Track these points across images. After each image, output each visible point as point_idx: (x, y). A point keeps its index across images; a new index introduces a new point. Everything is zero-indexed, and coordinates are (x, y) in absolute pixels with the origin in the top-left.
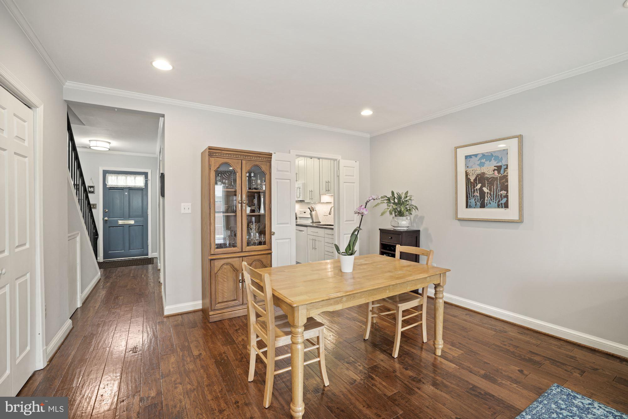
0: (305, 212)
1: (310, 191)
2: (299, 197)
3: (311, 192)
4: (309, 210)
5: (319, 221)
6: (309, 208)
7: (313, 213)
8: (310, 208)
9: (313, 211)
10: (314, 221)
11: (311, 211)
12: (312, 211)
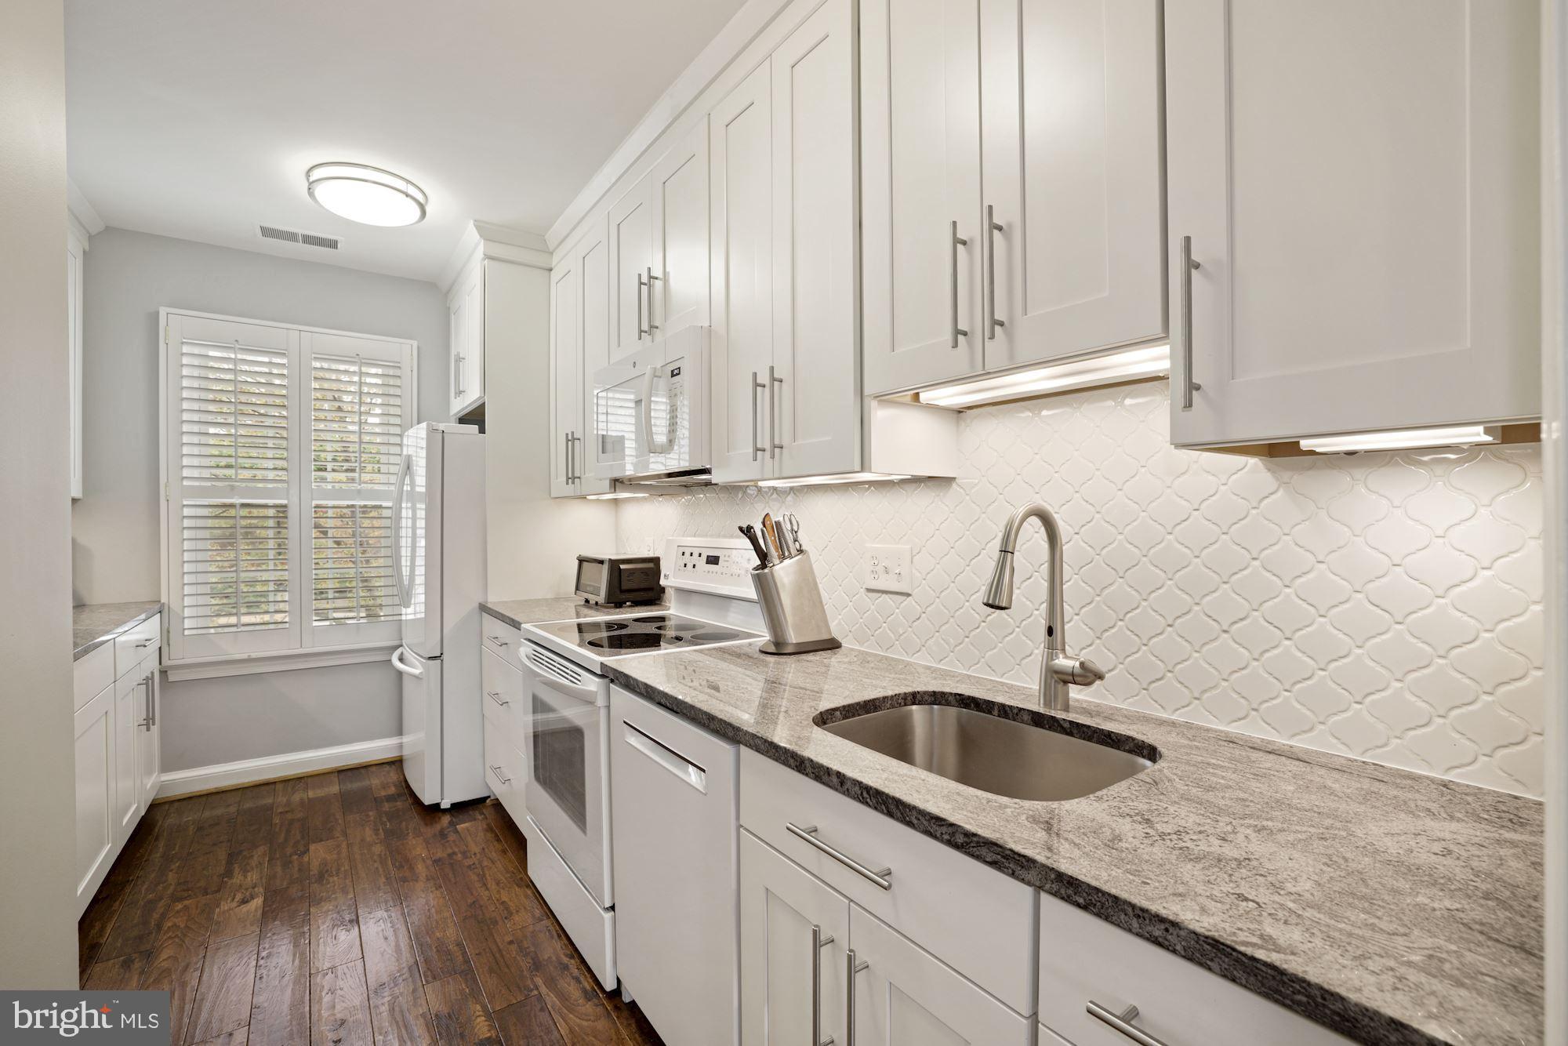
0: (713, 560)
1: (763, 378)
2: (671, 442)
3: (764, 395)
4: (746, 543)
5: (825, 637)
6: (748, 532)
7: (783, 571)
8: (758, 528)
9: (783, 558)
10: (793, 637)
11: (763, 556)
12: (774, 553)
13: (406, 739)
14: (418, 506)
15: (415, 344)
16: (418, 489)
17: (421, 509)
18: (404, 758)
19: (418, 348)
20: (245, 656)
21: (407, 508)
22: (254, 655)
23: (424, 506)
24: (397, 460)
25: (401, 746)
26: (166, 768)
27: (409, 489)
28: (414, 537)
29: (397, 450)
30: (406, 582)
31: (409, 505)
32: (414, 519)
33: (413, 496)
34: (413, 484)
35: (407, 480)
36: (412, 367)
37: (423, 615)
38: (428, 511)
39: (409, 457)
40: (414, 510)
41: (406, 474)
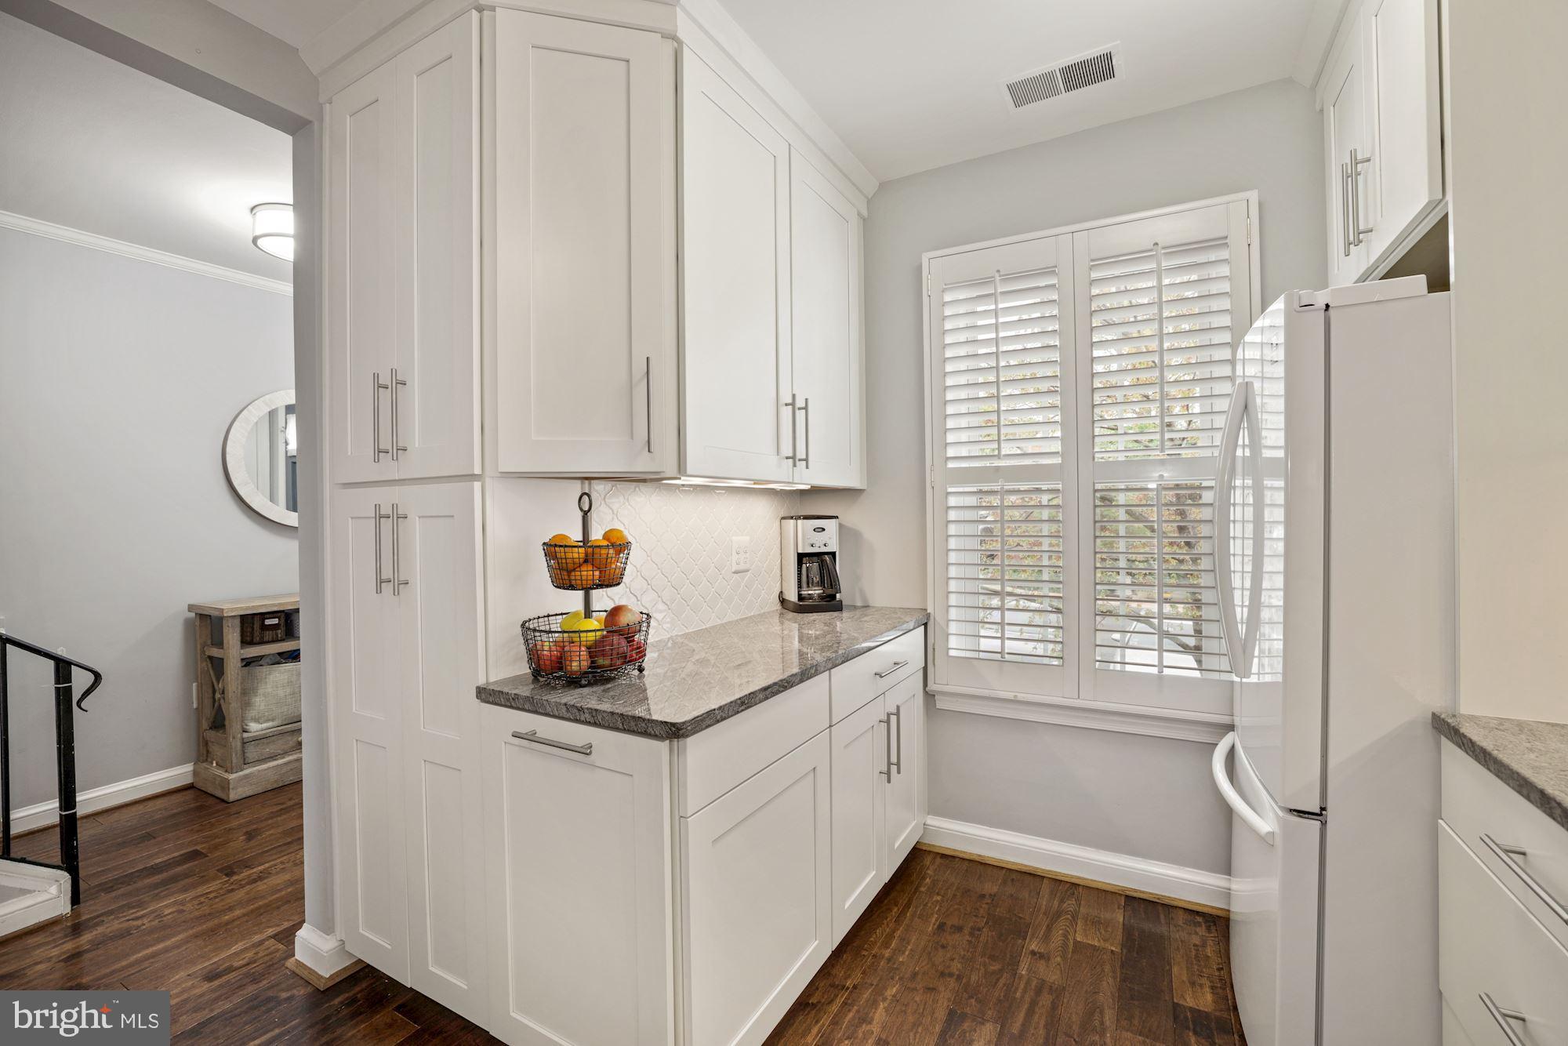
13: (1238, 885)
14: (1268, 483)
15: (1253, 196)
16: (1267, 453)
17: (1272, 488)
18: (1232, 917)
19: (1260, 205)
20: (1010, 695)
21: (1243, 488)
22: (1021, 697)
23: (1281, 483)
24: (1226, 388)
25: (1228, 894)
26: (935, 810)
27: (1247, 453)
28: (1259, 522)
29: (1226, 371)
30: (1242, 629)
31: (1249, 482)
32: (1259, 506)
33: (1257, 468)
34: (1255, 444)
35: (1244, 438)
36: (1249, 235)
37: (1279, 678)
38: (1290, 492)
39: (1247, 386)
40: (1258, 491)
41: (1242, 420)
